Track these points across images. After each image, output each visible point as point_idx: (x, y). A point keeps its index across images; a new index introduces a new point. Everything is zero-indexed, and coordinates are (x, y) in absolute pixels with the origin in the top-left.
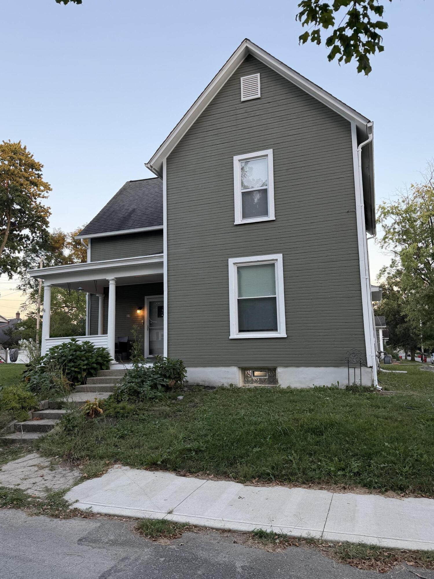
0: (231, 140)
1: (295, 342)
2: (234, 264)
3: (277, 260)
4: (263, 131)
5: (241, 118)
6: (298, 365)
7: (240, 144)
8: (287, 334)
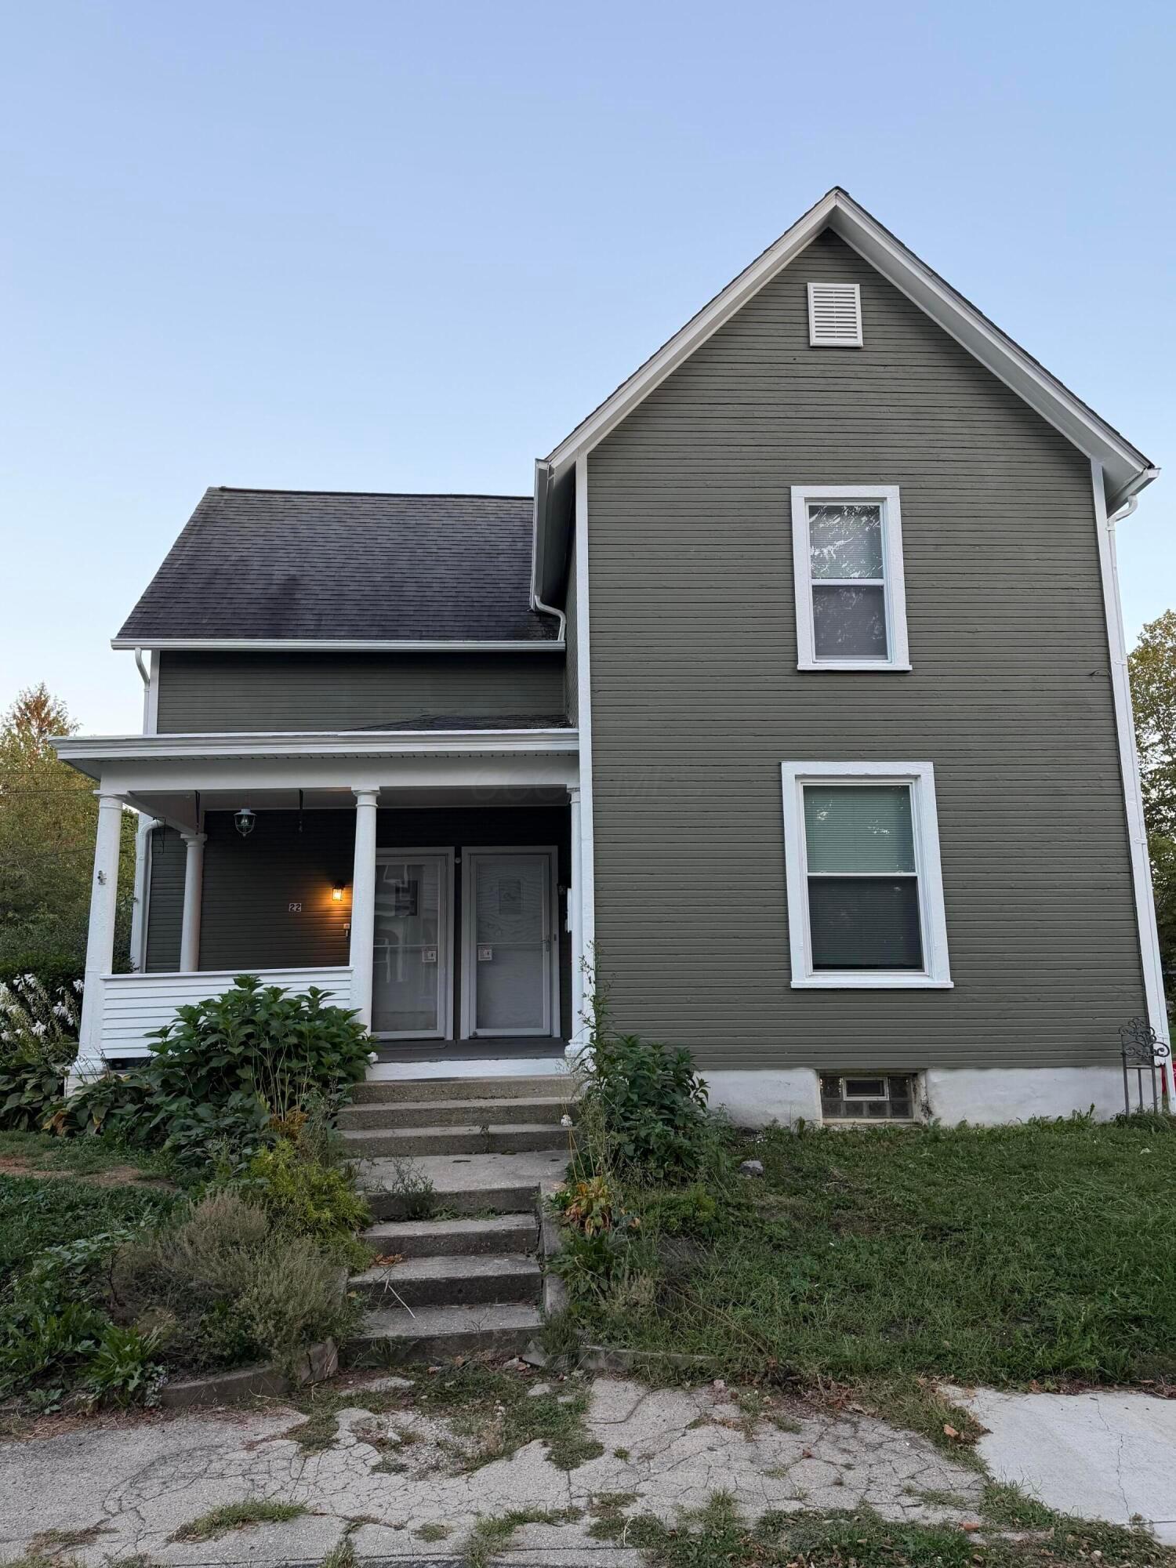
0: (782, 442)
1: (974, 1000)
2: (797, 777)
3: (917, 777)
4: (870, 436)
5: (808, 387)
6: (983, 1063)
7: (808, 456)
8: (952, 978)
